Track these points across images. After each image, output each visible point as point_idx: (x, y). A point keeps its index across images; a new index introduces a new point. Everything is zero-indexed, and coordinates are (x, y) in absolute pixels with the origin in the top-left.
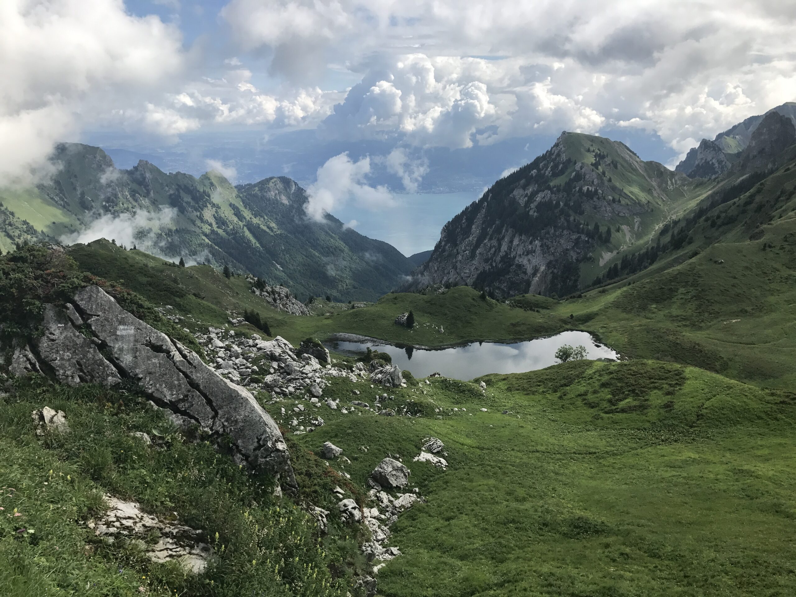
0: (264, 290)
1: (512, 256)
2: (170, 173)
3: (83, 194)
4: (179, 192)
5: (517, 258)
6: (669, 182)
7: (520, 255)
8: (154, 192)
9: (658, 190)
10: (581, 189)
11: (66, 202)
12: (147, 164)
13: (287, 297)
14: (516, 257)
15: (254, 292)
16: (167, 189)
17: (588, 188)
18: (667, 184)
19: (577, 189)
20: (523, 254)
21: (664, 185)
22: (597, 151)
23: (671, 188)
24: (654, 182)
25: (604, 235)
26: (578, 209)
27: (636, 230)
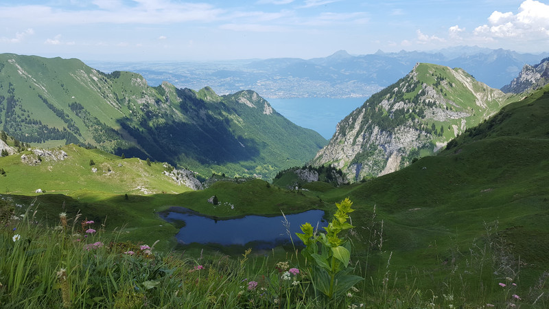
0: (172, 172)
1: (376, 144)
3: (129, 101)
4: (185, 100)
6: (489, 96)
8: (170, 100)
9: (481, 102)
12: (167, 84)
13: (187, 176)
15: (164, 173)
16: (178, 98)
17: (429, 100)
19: (422, 101)
22: (439, 75)
23: (490, 99)
24: (478, 96)
25: (439, 131)
26: (421, 114)
27: (462, 128)
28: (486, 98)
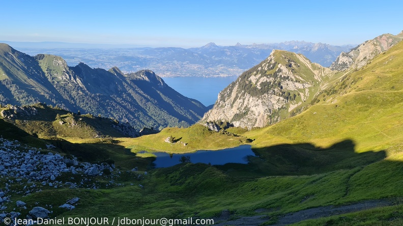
0: (118, 125)
1: (249, 107)
2: (94, 68)
6: (323, 73)
7: (252, 106)
9: (317, 77)
12: (83, 64)
15: (113, 126)
19: (279, 76)
22: (289, 58)
23: (323, 75)
24: (316, 72)
25: (292, 97)
27: (306, 95)
28: (320, 74)
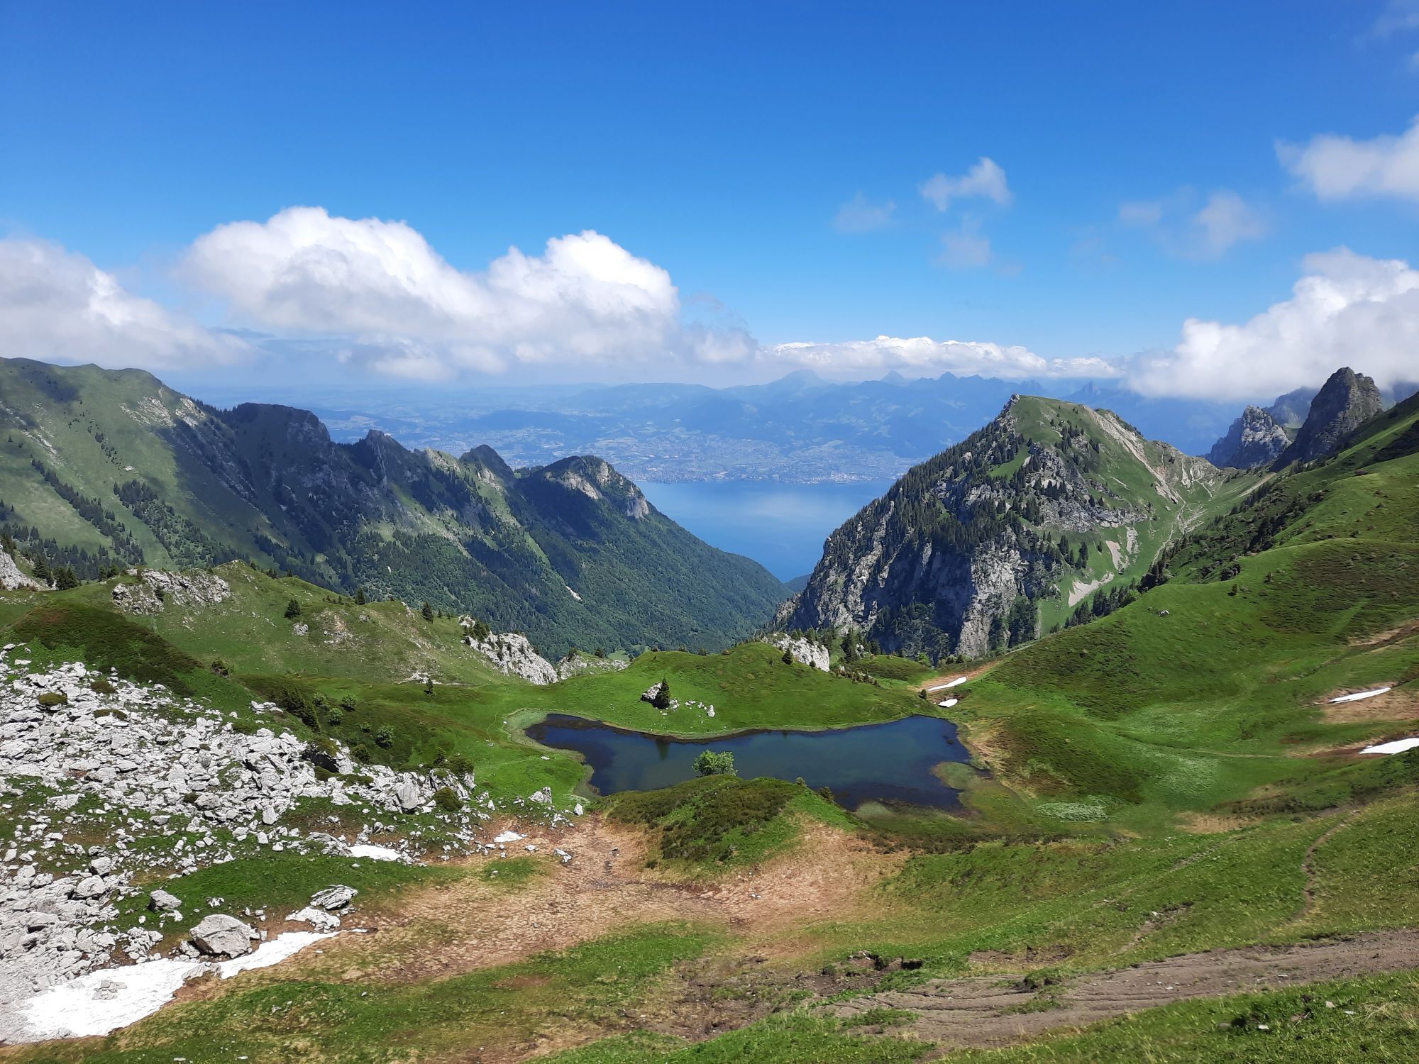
0: (486, 640)
1: (931, 586)
2: (415, 450)
3: (279, 481)
4: (427, 477)
5: (939, 590)
6: (1185, 474)
7: (943, 586)
8: (388, 478)
9: (1166, 488)
10: (1038, 483)
11: (252, 492)
12: (380, 437)
13: (522, 650)
14: (936, 589)
15: (468, 642)
16: (408, 474)
17: (1050, 483)
18: (1181, 477)
19: (1033, 483)
20: (948, 584)
21: (1177, 478)
22: (1065, 424)
23: (1186, 482)
24: (1160, 473)
25: (1076, 556)
26: (1033, 515)
27: (1129, 548)
28: (1175, 478)
